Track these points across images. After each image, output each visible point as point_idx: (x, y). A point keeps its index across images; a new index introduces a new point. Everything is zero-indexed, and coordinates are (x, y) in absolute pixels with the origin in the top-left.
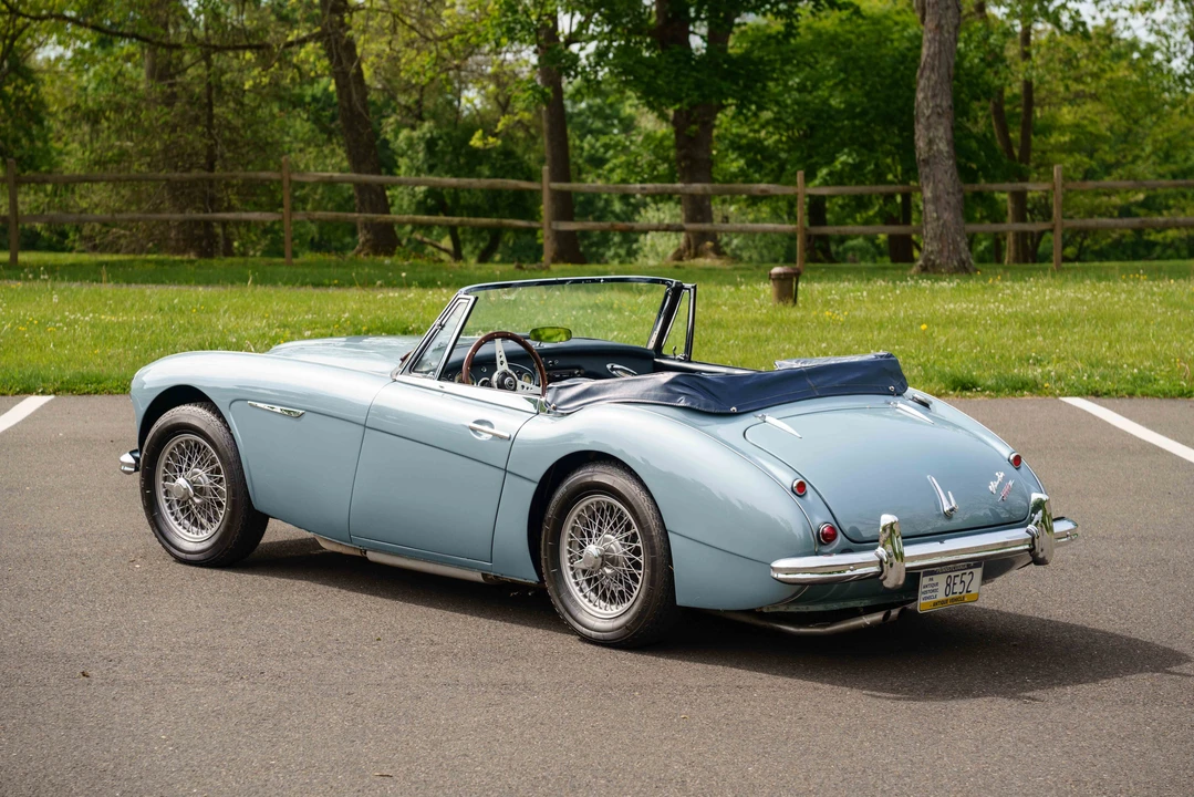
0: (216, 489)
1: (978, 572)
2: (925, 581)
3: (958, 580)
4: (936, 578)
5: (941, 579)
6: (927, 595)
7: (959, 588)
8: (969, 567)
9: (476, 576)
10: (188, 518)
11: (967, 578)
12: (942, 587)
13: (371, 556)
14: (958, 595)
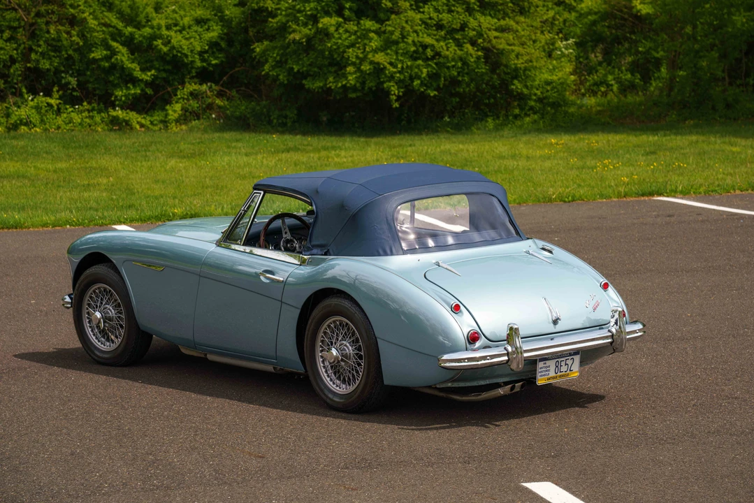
0: (119, 317)
1: (577, 358)
2: (541, 365)
3: (563, 364)
4: (548, 363)
5: (552, 364)
6: (543, 374)
7: (564, 368)
8: (570, 355)
9: (270, 368)
10: (103, 337)
11: (569, 362)
12: (552, 368)
13: (211, 357)
14: (564, 373)
